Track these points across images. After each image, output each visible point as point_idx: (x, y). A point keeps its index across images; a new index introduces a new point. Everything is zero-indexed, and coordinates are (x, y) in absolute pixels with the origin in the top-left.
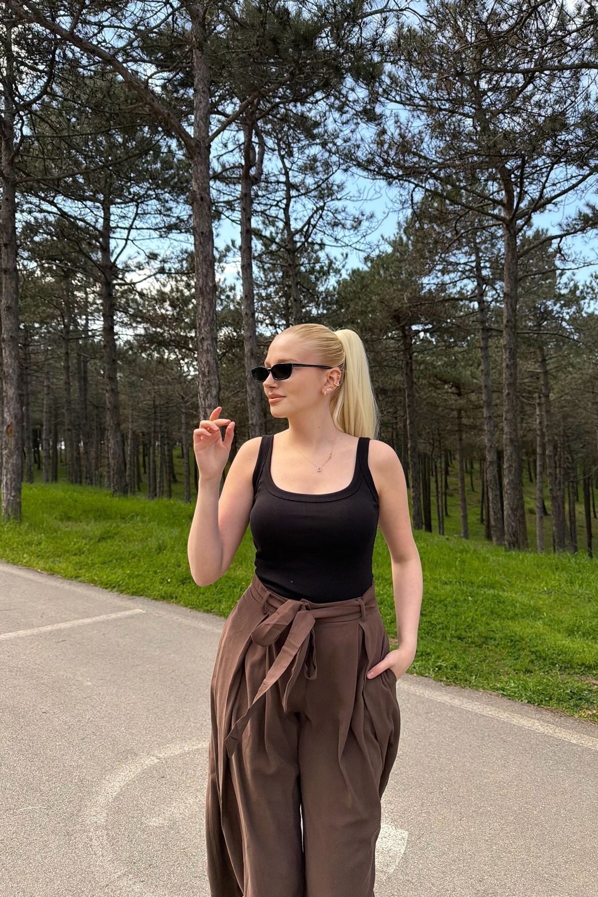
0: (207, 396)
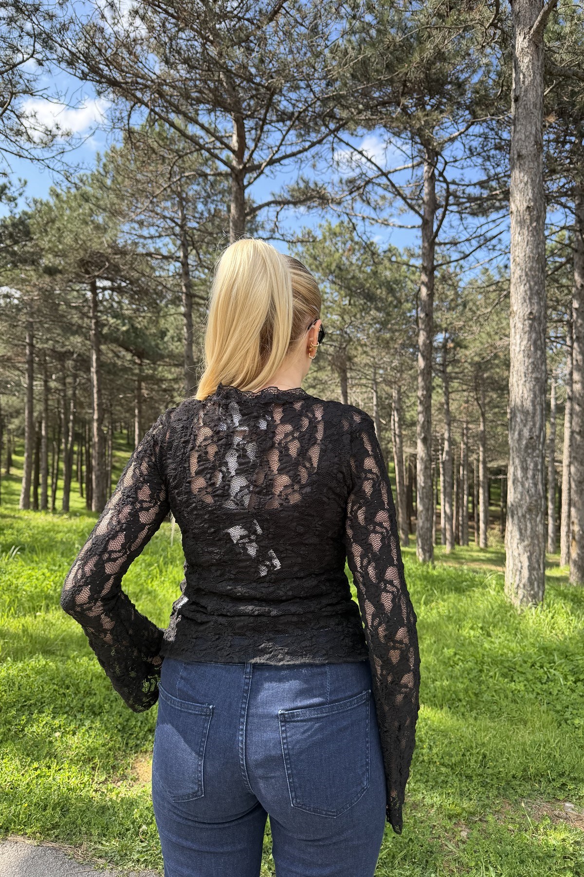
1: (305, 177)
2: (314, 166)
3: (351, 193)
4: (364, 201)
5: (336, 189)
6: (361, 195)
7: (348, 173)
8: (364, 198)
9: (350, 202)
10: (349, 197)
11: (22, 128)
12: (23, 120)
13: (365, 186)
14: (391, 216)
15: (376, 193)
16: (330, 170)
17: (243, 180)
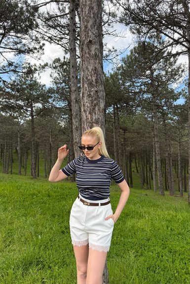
0: (94, 109)
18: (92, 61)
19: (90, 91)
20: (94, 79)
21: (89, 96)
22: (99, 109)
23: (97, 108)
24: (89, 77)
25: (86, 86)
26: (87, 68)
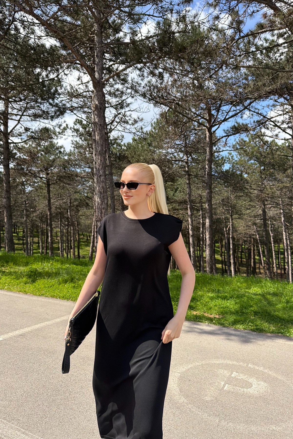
1: (238, 121)
2: (242, 117)
3: (259, 126)
4: (265, 128)
5: (253, 125)
6: (264, 126)
7: (257, 118)
8: (266, 127)
9: (259, 129)
10: (259, 127)
11: (126, 121)
12: (126, 118)
13: (265, 122)
14: (279, 132)
15: (270, 125)
16: (249, 118)
17: (211, 131)
18: (101, 184)
19: (100, 196)
20: (102, 191)
21: (100, 198)
22: (104, 203)
23: (103, 203)
24: (100, 190)
25: (99, 193)
26: (99, 186)
